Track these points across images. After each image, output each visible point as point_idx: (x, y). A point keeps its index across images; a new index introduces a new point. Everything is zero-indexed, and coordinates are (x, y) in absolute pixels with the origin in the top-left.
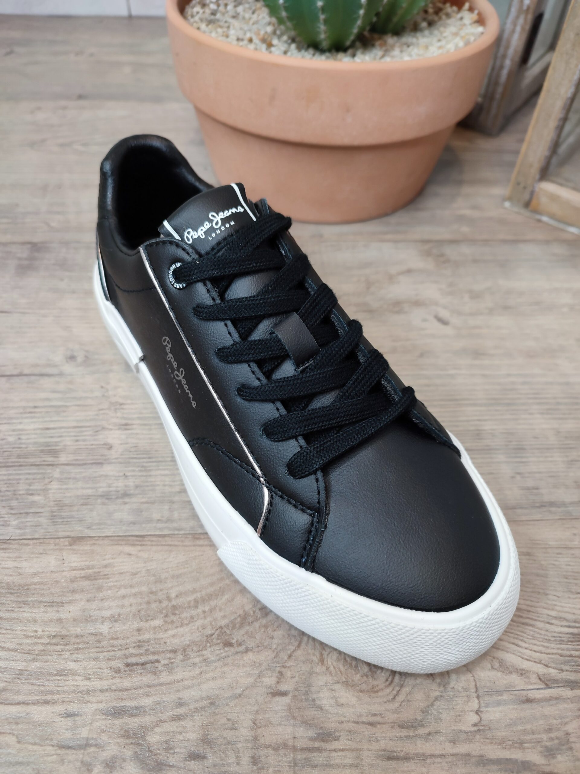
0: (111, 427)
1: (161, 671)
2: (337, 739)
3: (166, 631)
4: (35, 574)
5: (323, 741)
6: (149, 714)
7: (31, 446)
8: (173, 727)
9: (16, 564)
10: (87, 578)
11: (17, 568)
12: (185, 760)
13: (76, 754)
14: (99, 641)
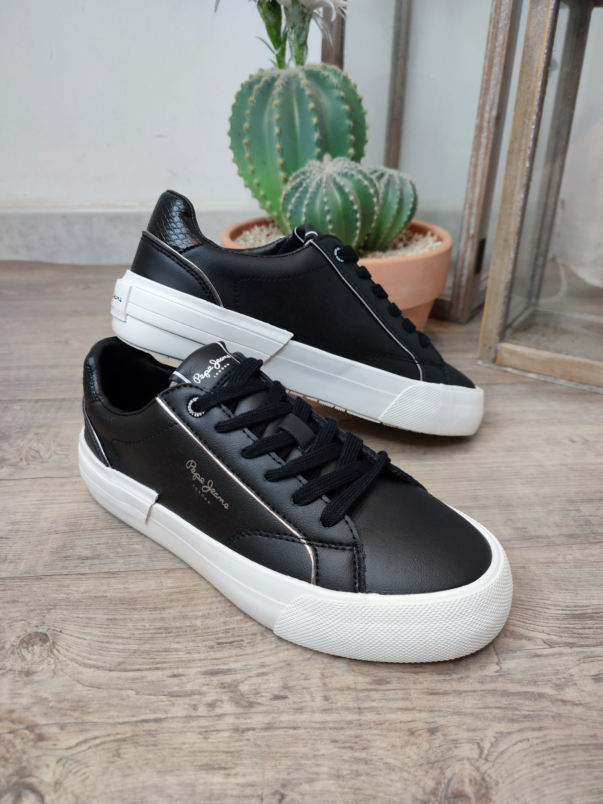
1: (245, 647)
2: (388, 683)
4: (140, 591)
5: (378, 684)
6: (239, 673)
8: (259, 680)
9: (125, 586)
10: (180, 593)
11: (126, 588)
12: (271, 699)
13: (184, 700)
14: (194, 630)
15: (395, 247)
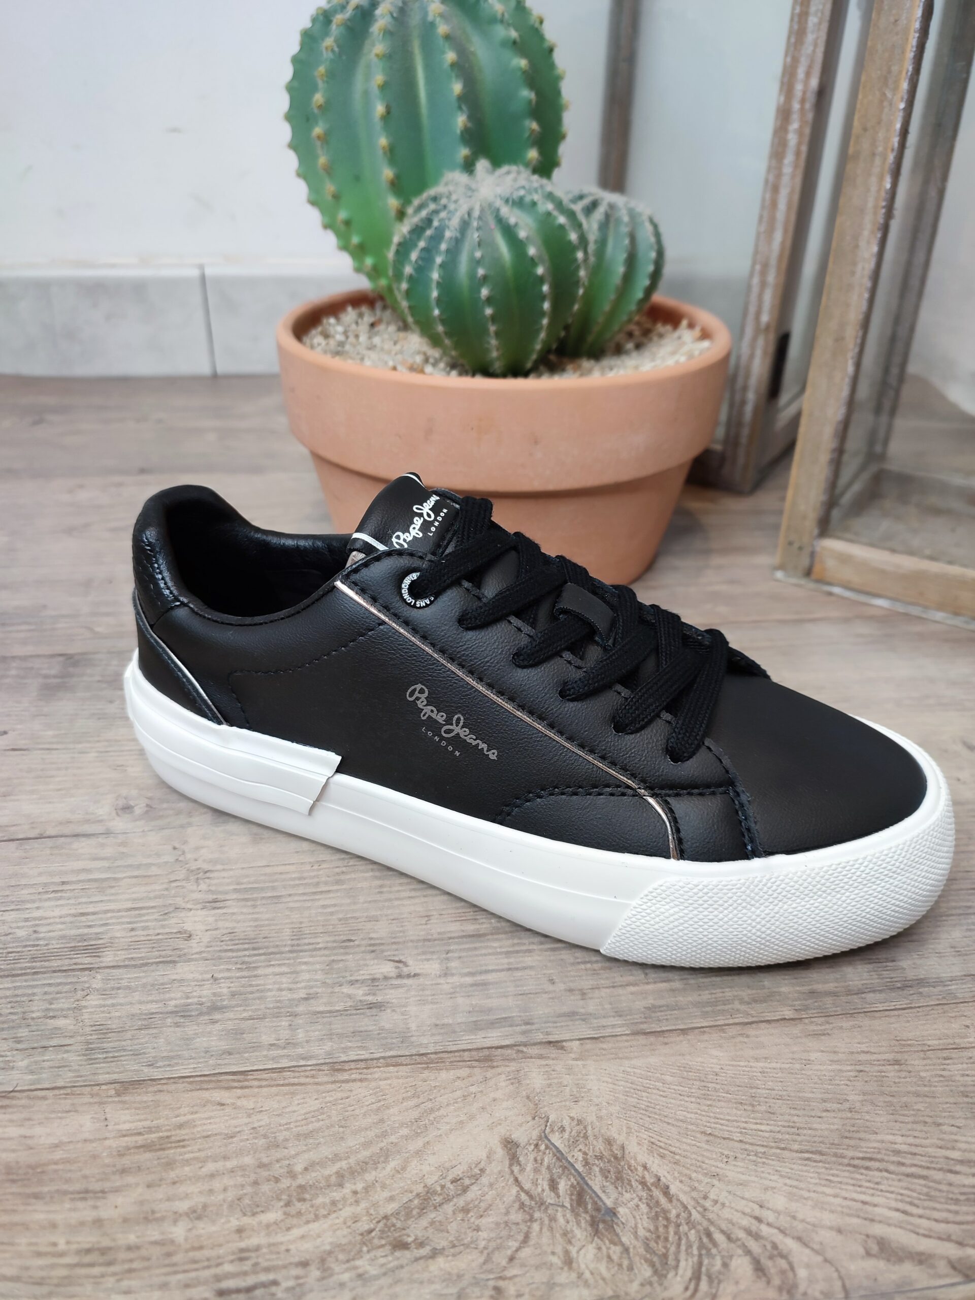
0: (189, 906)
3: (288, 1229)
4: (56, 1146)
7: (53, 942)
9: (22, 1131)
10: (147, 1147)
11: (25, 1137)
14: (168, 1255)
15: (619, 351)
